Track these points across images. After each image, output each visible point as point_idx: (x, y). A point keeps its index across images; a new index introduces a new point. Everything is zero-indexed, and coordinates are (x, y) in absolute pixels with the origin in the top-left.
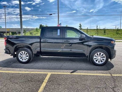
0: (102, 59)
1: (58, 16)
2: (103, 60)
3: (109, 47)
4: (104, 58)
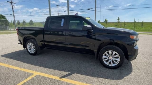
0: (114, 59)
1: (95, 10)
2: (116, 61)
3: (125, 43)
4: (117, 59)
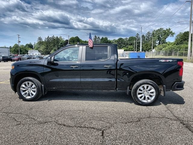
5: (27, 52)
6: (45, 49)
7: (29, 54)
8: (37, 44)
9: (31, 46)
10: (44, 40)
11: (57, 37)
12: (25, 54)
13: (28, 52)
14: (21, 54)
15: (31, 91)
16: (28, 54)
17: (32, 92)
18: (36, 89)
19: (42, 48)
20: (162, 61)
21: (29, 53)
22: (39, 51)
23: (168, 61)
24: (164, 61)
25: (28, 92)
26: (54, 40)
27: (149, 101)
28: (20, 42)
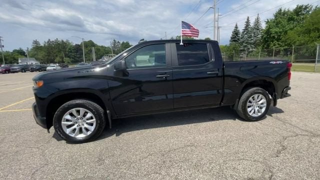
5: (16, 61)
6: (46, 56)
7: (21, 63)
8: (31, 49)
9: (21, 53)
10: (42, 45)
11: (62, 41)
12: (14, 63)
13: (18, 60)
14: (6, 63)
15: (83, 125)
16: (18, 63)
17: (86, 126)
18: (94, 120)
19: (41, 55)
20: (272, 62)
21: (20, 61)
22: (37, 59)
23: (278, 62)
24: (274, 63)
25: (78, 126)
26: (59, 44)
27: (260, 114)
28: (3, 46)
